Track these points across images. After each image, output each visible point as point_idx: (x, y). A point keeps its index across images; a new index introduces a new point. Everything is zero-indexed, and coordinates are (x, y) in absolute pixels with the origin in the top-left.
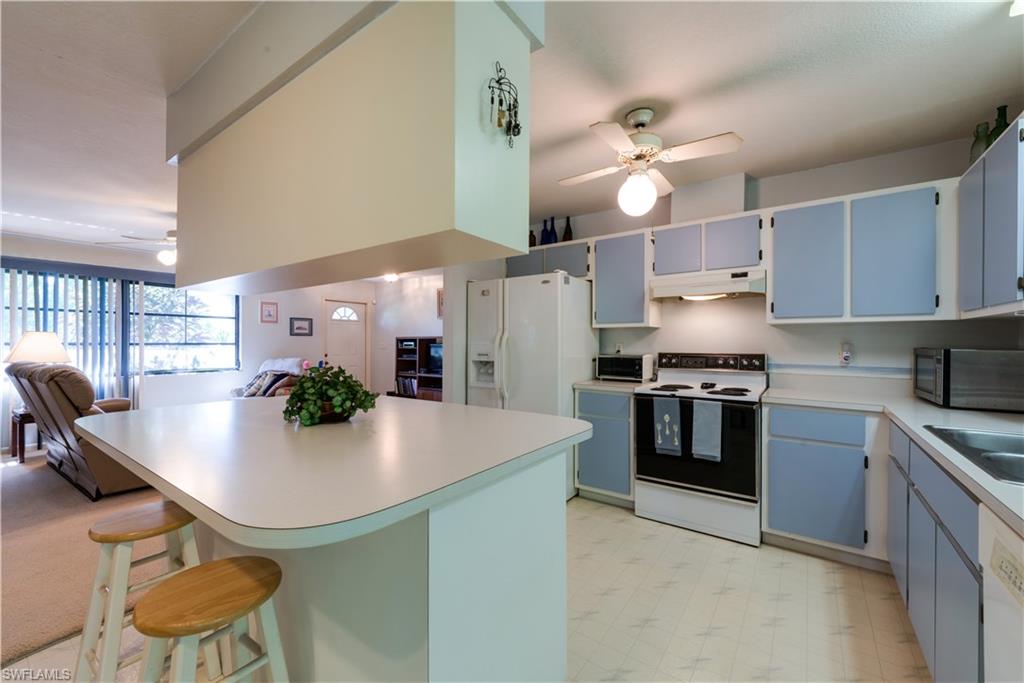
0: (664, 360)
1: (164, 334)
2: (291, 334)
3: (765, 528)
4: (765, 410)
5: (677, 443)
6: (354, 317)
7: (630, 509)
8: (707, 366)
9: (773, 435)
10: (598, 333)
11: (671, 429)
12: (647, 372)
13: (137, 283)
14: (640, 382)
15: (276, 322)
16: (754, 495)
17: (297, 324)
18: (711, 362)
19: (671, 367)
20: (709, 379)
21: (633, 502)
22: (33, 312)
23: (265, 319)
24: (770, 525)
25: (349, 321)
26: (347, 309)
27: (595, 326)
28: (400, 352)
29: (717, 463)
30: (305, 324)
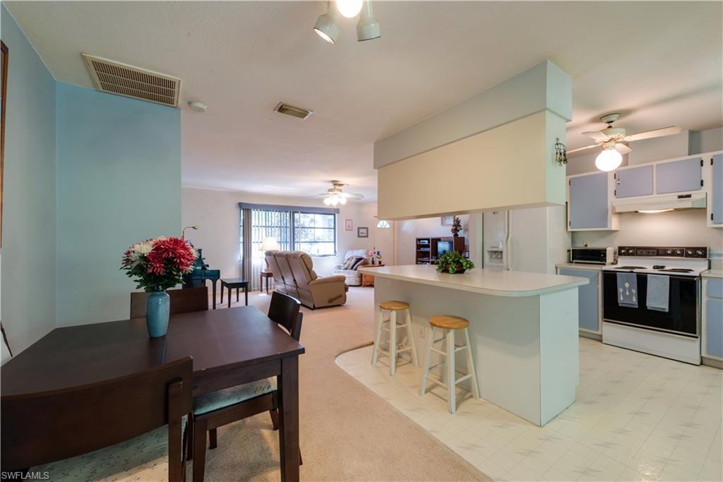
0: (623, 251)
2: (358, 237)
3: (704, 354)
4: (704, 282)
5: (634, 300)
6: (388, 226)
7: (599, 339)
8: (658, 255)
9: (710, 297)
10: (570, 234)
11: (630, 292)
12: (610, 258)
13: (298, 213)
14: (605, 264)
15: (352, 230)
16: (696, 333)
17: (361, 231)
18: (661, 252)
19: (629, 255)
20: (660, 263)
21: (601, 336)
22: (264, 228)
23: (347, 228)
24: (708, 353)
25: (385, 228)
26: (384, 222)
27: (569, 229)
28: (419, 247)
29: (666, 313)
30: (365, 231)
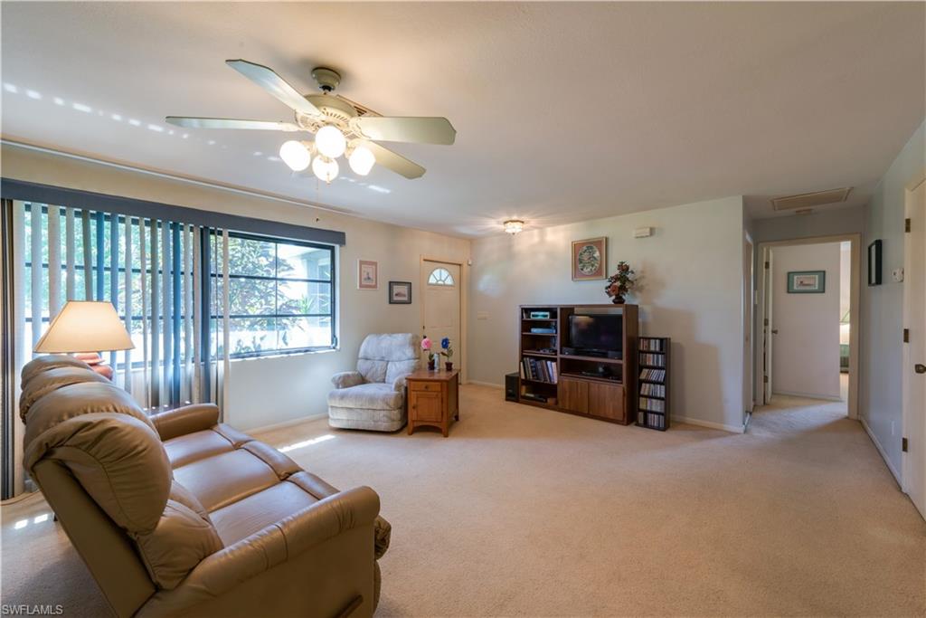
1: (243, 303)
2: (390, 303)
6: (449, 282)
13: (220, 233)
15: (375, 286)
17: (396, 289)
22: (83, 272)
23: (364, 283)
25: (445, 285)
26: (443, 271)
28: (527, 325)
30: (404, 289)
